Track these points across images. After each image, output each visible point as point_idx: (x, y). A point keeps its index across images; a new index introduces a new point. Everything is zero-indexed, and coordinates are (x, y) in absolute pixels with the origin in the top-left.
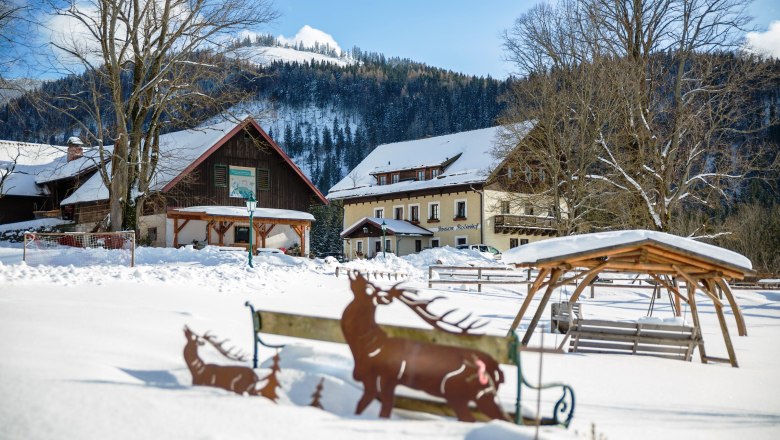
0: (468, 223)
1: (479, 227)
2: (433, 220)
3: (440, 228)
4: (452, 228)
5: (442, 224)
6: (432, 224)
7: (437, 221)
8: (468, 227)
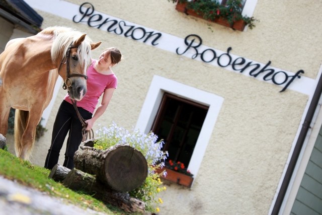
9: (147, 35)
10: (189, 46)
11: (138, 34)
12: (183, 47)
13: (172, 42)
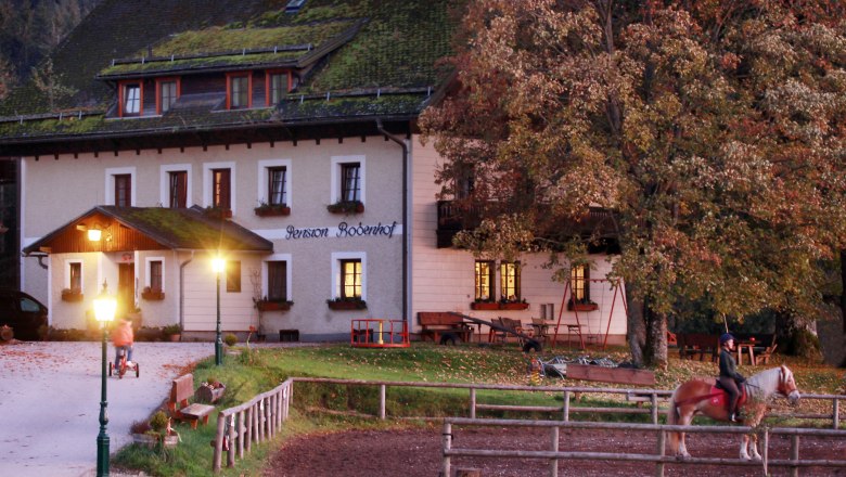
0: (369, 219)
1: (399, 230)
2: (274, 209)
3: (292, 232)
4: (325, 232)
5: (297, 220)
6: (269, 221)
7: (283, 211)
8: (367, 231)
9: (322, 232)
10: (342, 230)
11: (318, 233)
12: (339, 232)
13: (334, 231)
